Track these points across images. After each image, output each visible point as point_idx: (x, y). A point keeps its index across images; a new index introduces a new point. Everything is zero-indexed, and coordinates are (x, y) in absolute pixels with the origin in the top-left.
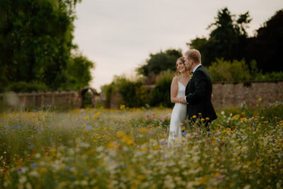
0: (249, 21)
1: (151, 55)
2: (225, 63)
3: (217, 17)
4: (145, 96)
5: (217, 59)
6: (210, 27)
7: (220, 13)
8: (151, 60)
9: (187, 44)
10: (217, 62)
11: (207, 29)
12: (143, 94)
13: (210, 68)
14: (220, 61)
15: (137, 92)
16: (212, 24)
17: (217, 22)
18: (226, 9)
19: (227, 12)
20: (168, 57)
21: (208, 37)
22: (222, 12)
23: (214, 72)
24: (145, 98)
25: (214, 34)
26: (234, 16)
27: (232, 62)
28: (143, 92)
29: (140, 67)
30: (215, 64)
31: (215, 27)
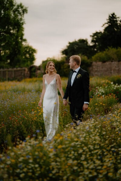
1: (70, 43)
2: (113, 49)
3: (108, 19)
5: (108, 47)
6: (104, 25)
7: (110, 16)
8: (69, 46)
9: (91, 36)
11: (103, 26)
12: (66, 68)
13: (104, 52)
14: (110, 48)
15: (62, 68)
16: (105, 24)
17: (108, 22)
18: (114, 14)
19: (114, 16)
20: (80, 44)
21: (103, 31)
22: (111, 16)
23: (106, 54)
24: (66, 71)
25: (106, 29)
26: (118, 18)
27: (117, 48)
28: (65, 67)
29: (63, 50)
30: (107, 49)
31: (107, 25)
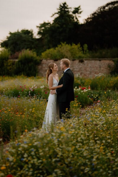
0: (80, 13)
1: (11, 33)
2: (67, 45)
3: (59, 8)
4: (11, 67)
5: (61, 42)
6: (53, 15)
7: (61, 6)
8: (10, 37)
9: (37, 27)
10: (61, 45)
11: (52, 16)
12: (10, 66)
13: (56, 48)
15: (5, 65)
16: (55, 14)
17: (59, 12)
19: (66, 5)
20: (23, 35)
21: (52, 22)
22: (62, 5)
23: (59, 51)
24: (10, 69)
25: (56, 20)
26: (70, 8)
27: (71, 45)
28: (9, 64)
30: (60, 46)
31: (57, 16)
